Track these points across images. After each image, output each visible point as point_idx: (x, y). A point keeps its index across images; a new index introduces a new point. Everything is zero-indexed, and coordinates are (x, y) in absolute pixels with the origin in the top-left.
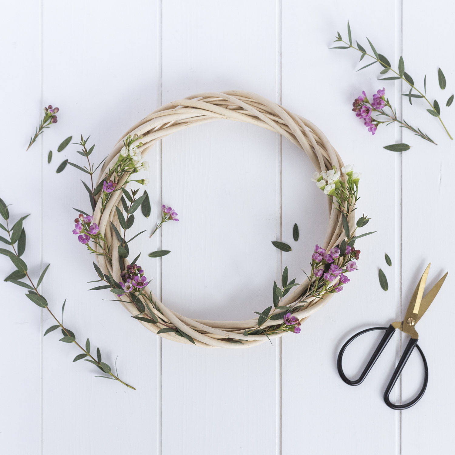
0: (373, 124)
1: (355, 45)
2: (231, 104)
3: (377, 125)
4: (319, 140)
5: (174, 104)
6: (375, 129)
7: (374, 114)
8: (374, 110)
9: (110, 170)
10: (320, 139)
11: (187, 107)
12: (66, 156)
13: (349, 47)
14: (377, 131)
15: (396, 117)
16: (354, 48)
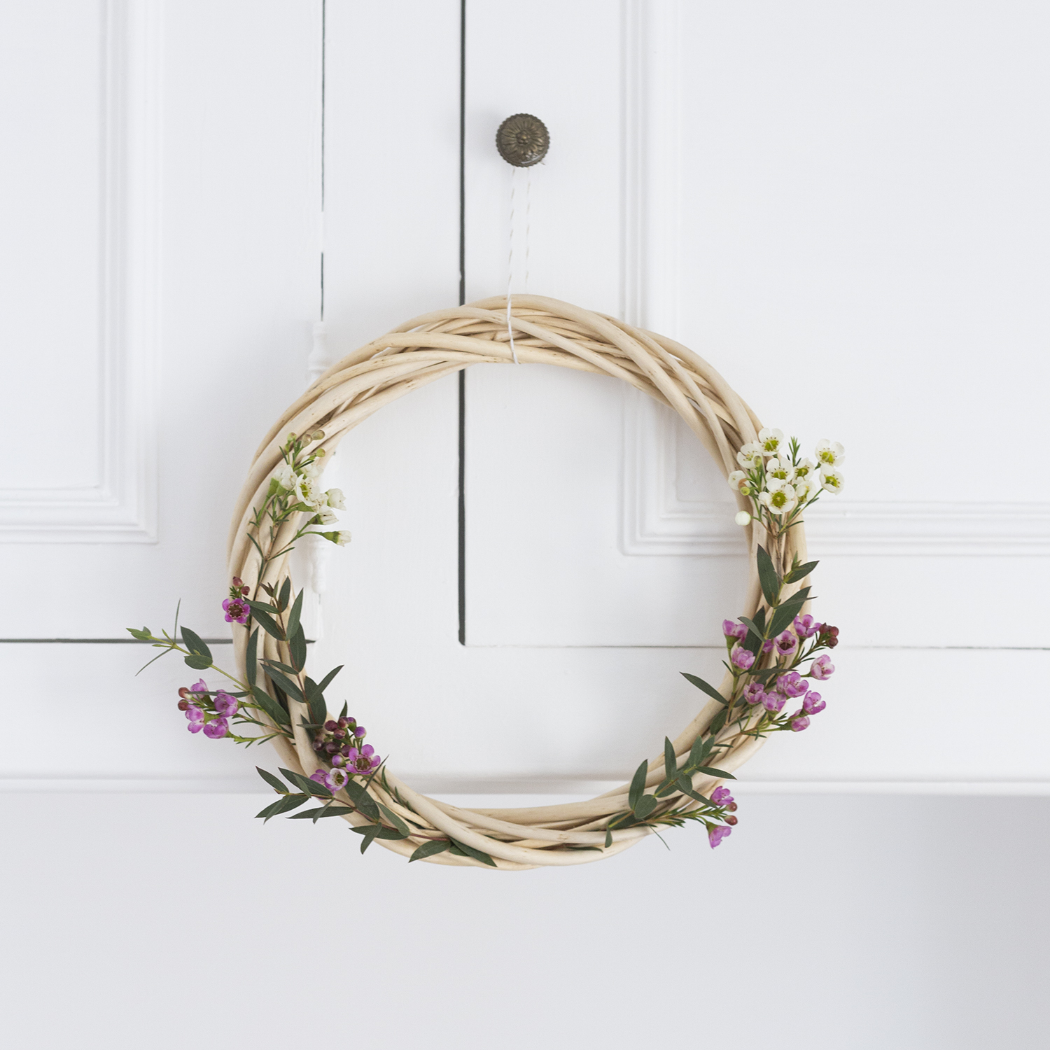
2: (501, 329)
4: (703, 382)
5: (378, 346)
9: (258, 513)
10: (706, 381)
11: (404, 350)
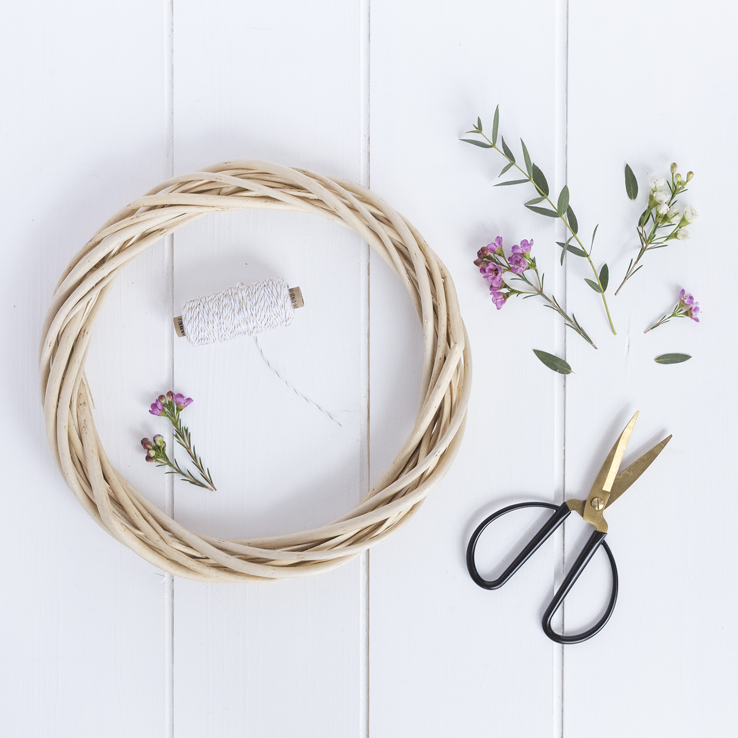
0: (499, 293)
1: (499, 144)
3: (507, 296)
5: (133, 207)
6: (503, 302)
7: (507, 277)
8: (510, 269)
12: (15, 306)
13: (491, 147)
14: (504, 306)
15: (542, 289)
16: (498, 149)
